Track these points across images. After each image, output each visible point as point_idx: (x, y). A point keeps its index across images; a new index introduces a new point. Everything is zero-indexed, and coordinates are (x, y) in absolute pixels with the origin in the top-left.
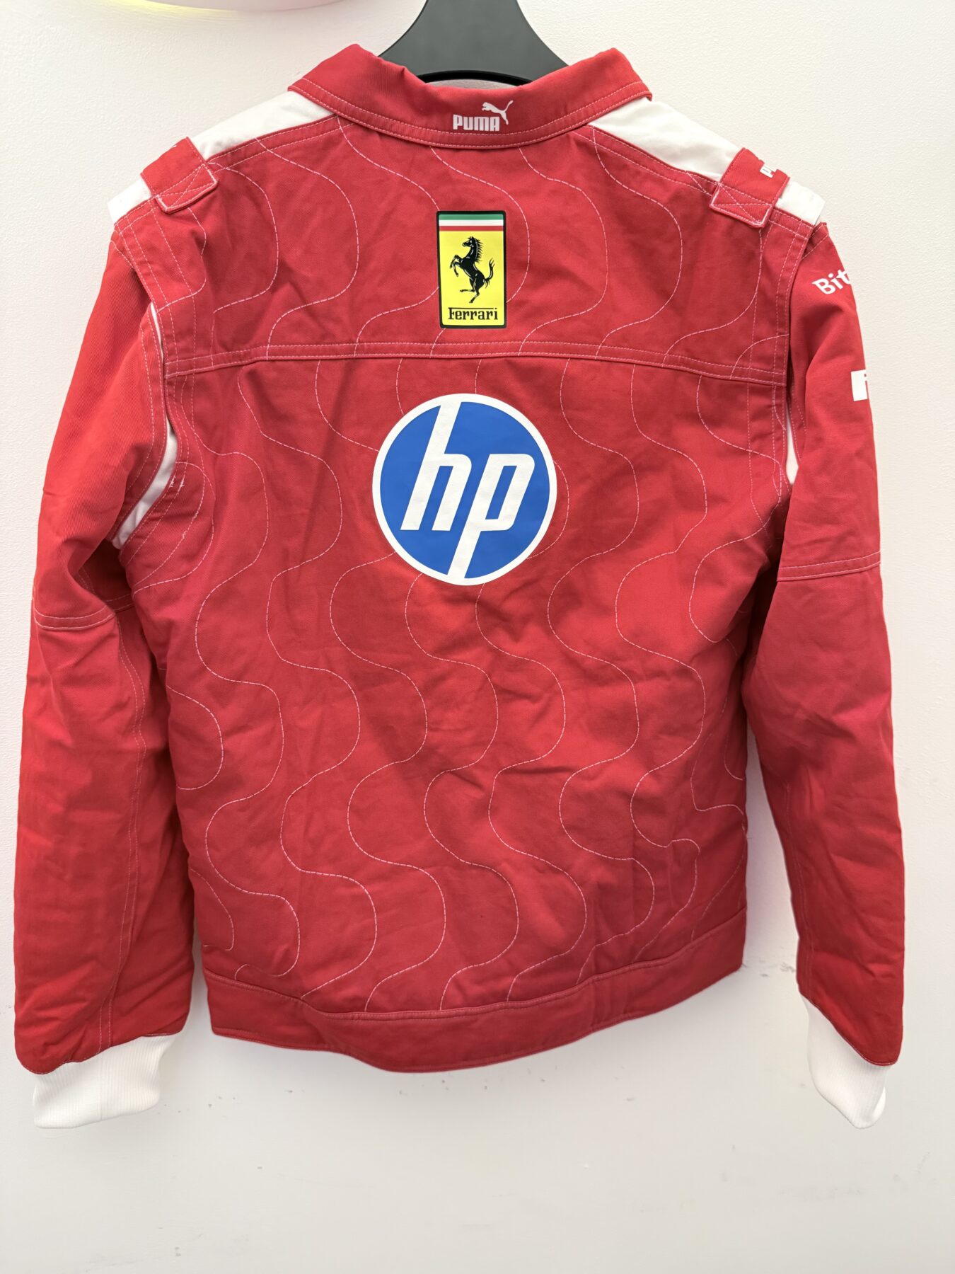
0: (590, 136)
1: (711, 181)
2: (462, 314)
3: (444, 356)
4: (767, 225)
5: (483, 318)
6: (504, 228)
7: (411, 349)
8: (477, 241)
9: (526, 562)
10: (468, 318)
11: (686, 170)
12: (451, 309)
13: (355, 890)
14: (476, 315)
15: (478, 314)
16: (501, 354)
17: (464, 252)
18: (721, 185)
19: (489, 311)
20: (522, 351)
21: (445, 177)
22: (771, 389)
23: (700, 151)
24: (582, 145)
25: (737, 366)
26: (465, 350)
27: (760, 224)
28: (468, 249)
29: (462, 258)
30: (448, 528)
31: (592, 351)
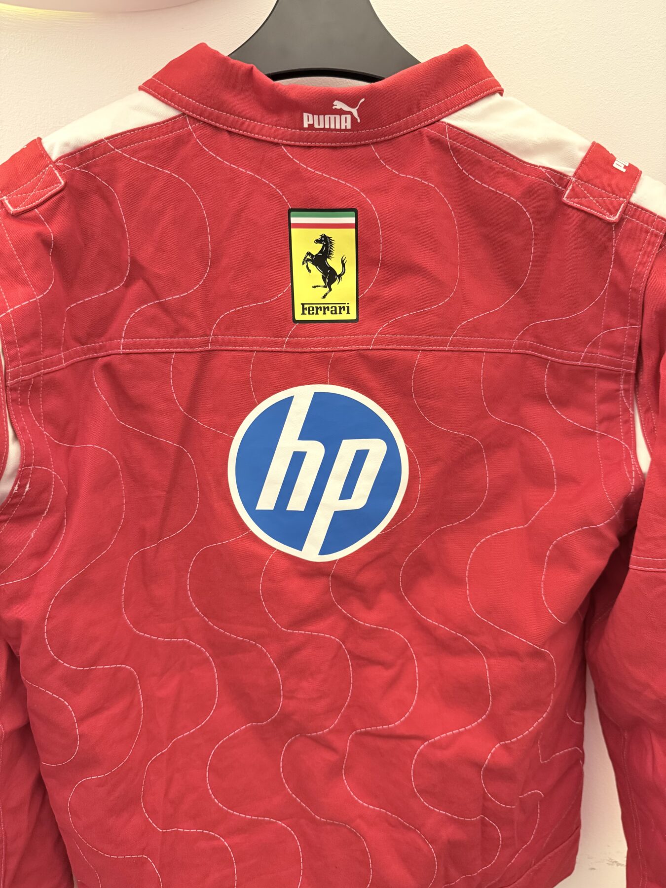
0: (443, 132)
1: (565, 175)
2: (315, 309)
3: (297, 350)
4: (622, 219)
5: (336, 313)
6: (356, 226)
7: (264, 343)
8: (329, 238)
9: (379, 537)
10: (321, 313)
11: (538, 165)
12: (303, 305)
13: (215, 843)
14: (328, 310)
15: (330, 309)
16: (354, 347)
17: (316, 249)
18: (574, 179)
19: (342, 306)
20: (374, 344)
21: (296, 175)
22: (620, 375)
23: (553, 146)
24: (437, 142)
25: (586, 353)
26: (318, 344)
27: (614, 218)
28: (320, 246)
29: (314, 255)
30: (302, 508)
31: (444, 343)
